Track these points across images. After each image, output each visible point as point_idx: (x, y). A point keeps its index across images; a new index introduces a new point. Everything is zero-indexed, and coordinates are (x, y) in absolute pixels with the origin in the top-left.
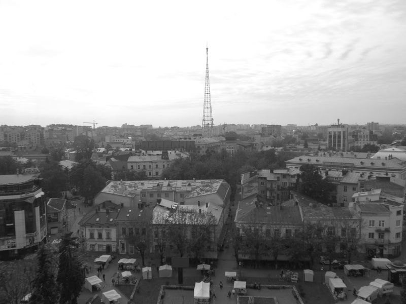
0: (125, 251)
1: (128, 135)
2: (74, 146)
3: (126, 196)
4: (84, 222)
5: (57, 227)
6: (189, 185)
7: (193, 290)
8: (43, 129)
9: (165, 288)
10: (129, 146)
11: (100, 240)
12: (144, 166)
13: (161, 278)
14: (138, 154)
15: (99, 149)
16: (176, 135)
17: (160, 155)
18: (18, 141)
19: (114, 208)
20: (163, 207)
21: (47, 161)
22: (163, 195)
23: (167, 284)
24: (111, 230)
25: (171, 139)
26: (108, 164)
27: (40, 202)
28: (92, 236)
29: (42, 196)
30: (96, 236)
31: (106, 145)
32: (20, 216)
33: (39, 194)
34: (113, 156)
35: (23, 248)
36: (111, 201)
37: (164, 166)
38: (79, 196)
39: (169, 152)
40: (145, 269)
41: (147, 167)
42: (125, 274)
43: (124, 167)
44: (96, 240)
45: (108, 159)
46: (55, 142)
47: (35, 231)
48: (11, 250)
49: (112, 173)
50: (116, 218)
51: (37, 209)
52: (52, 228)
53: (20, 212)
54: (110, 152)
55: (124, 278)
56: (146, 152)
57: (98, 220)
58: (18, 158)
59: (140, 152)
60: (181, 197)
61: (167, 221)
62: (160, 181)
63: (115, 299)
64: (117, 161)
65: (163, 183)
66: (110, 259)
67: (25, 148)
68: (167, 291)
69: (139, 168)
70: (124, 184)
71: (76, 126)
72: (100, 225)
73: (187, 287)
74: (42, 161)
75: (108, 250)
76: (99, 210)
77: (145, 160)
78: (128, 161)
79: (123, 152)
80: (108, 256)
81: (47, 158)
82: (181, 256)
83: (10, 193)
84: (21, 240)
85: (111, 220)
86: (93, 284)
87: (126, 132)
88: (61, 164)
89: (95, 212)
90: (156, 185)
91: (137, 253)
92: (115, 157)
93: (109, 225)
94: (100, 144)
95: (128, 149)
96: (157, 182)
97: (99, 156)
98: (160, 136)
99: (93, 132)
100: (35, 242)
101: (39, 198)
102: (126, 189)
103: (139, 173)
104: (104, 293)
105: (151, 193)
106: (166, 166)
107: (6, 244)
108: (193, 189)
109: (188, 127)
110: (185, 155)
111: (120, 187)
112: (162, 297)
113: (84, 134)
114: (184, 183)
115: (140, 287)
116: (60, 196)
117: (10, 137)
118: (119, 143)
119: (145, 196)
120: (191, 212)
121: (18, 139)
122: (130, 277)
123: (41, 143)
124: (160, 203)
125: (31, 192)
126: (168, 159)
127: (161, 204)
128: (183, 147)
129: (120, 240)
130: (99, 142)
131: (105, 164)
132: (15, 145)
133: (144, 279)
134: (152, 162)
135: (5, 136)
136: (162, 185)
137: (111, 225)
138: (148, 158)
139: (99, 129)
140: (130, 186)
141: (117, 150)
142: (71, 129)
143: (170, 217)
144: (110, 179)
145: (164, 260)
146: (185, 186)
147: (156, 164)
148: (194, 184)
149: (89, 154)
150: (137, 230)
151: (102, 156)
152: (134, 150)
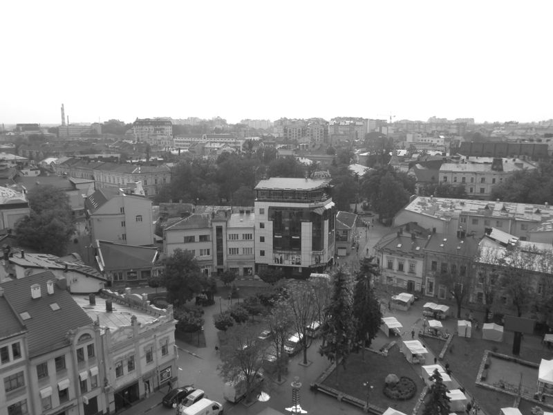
0: (433, 293)
1: (439, 133)
2: (365, 146)
3: (438, 219)
4: (381, 246)
5: (345, 248)
6: (538, 212)
7: (537, 368)
8: (328, 123)
9: (490, 355)
10: (440, 148)
11: (400, 272)
12: (464, 178)
13: (485, 340)
14: (455, 160)
15: (399, 151)
16: (513, 134)
17: (490, 163)
18: (299, 138)
19: (421, 234)
20: (494, 240)
21: (334, 164)
22: (493, 223)
23: (495, 350)
24: (416, 262)
25: (503, 140)
26: (412, 173)
27: (329, 214)
28: (390, 266)
29: (333, 207)
30: (396, 266)
31: (408, 146)
32: (307, 228)
33: (330, 205)
34: (418, 161)
35: (307, 266)
36: (416, 223)
37: (494, 180)
38: (372, 212)
39: (504, 159)
40: (462, 323)
41: (468, 180)
42: (434, 323)
43: (433, 178)
44: (395, 271)
45: (411, 165)
46: (341, 140)
47: (323, 248)
48: (296, 268)
49: (416, 185)
50: (425, 247)
51: (326, 223)
52: (339, 248)
53: (308, 224)
54: (415, 156)
55: (431, 328)
56: (468, 158)
57: (399, 246)
58: (300, 159)
59: (459, 158)
60: (523, 229)
61: (502, 261)
62: (490, 202)
63: (419, 352)
64: (423, 168)
65: (494, 205)
66: (412, 300)
67: (307, 146)
68: (493, 359)
69: (455, 181)
70: (435, 201)
71: (367, 119)
72: (402, 253)
73: (526, 362)
74: (326, 163)
75: (410, 288)
76: (401, 233)
77: (465, 170)
78: (441, 169)
79: (433, 157)
80: (410, 296)
81: (334, 161)
82: (520, 315)
83: (298, 200)
84: (306, 257)
85: (418, 248)
86: (390, 327)
87: (434, 128)
88: (351, 169)
89: (396, 234)
90: (484, 207)
91: (450, 299)
92: (421, 164)
93: (414, 255)
94: (400, 144)
95: (441, 153)
96: (485, 203)
97: (400, 161)
98: (486, 135)
99: (389, 128)
100: (321, 262)
101: (329, 209)
102: (438, 209)
103: (455, 188)
104: (405, 342)
105: (475, 218)
106: (497, 181)
107: (291, 259)
108: (544, 220)
109: (533, 123)
110: (530, 166)
111: (430, 205)
112: (487, 367)
113: (378, 130)
114: (529, 209)
115: (453, 346)
116: (348, 209)
117: (290, 132)
118: (426, 144)
119: (465, 222)
120: (543, 254)
121: (299, 135)
122: (440, 328)
123: (325, 140)
124: (489, 234)
125: (321, 201)
126: (501, 170)
127: (490, 236)
128: (527, 154)
129: (427, 278)
130: (398, 142)
131: (408, 172)
132: (296, 143)
133: (459, 335)
134: (476, 173)
135: (285, 131)
136: (493, 208)
137: (418, 256)
138: (469, 168)
139: (397, 124)
140: (444, 206)
141: (424, 154)
142: (361, 123)
143: (506, 256)
144: (414, 193)
145: (490, 316)
146: (531, 213)
147: (482, 176)
148: (547, 212)
149: (386, 158)
150: (454, 266)
151: (403, 161)
152: (448, 155)
